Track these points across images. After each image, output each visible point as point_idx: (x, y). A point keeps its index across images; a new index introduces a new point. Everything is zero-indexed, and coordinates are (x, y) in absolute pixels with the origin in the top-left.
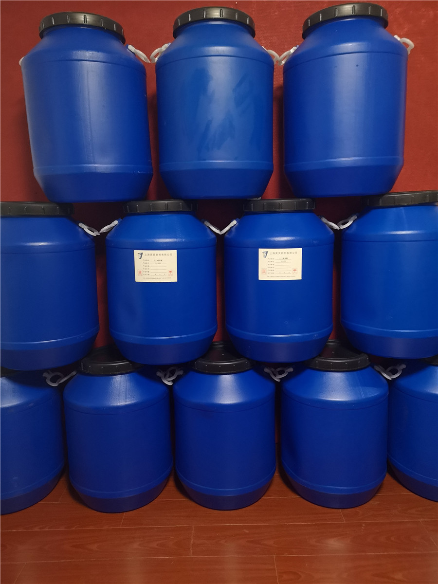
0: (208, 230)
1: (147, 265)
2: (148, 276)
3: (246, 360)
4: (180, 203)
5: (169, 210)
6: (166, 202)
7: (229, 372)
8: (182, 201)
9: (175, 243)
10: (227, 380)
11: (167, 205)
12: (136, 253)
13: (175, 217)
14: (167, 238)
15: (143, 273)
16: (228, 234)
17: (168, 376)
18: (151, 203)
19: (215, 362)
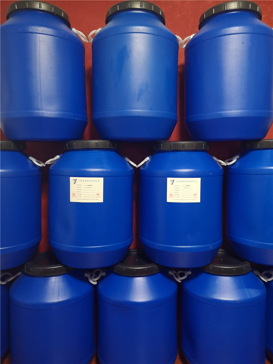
0: (128, 164)
1: (80, 188)
2: (80, 198)
3: (156, 265)
4: (108, 142)
5: (98, 148)
6: (96, 141)
7: (142, 275)
8: (109, 141)
9: (103, 172)
10: (140, 282)
11: (97, 144)
12: (72, 179)
13: (103, 153)
14: (96, 168)
15: (76, 195)
16: (143, 167)
17: (93, 276)
18: (85, 142)
19: (131, 267)
